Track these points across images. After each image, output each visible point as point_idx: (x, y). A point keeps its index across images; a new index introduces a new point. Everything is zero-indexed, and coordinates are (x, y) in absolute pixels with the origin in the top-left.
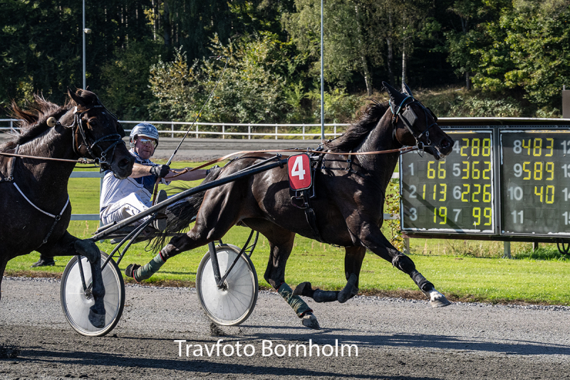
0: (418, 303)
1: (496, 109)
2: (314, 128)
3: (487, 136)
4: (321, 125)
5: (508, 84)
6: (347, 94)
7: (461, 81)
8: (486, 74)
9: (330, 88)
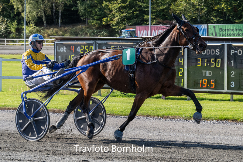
0: (59, 115)
1: (99, 34)
2: (22, 41)
3: (92, 44)
4: (24, 39)
5: (104, 23)
6: (35, 26)
7: (84, 22)
8: (94, 19)
9: (28, 24)
